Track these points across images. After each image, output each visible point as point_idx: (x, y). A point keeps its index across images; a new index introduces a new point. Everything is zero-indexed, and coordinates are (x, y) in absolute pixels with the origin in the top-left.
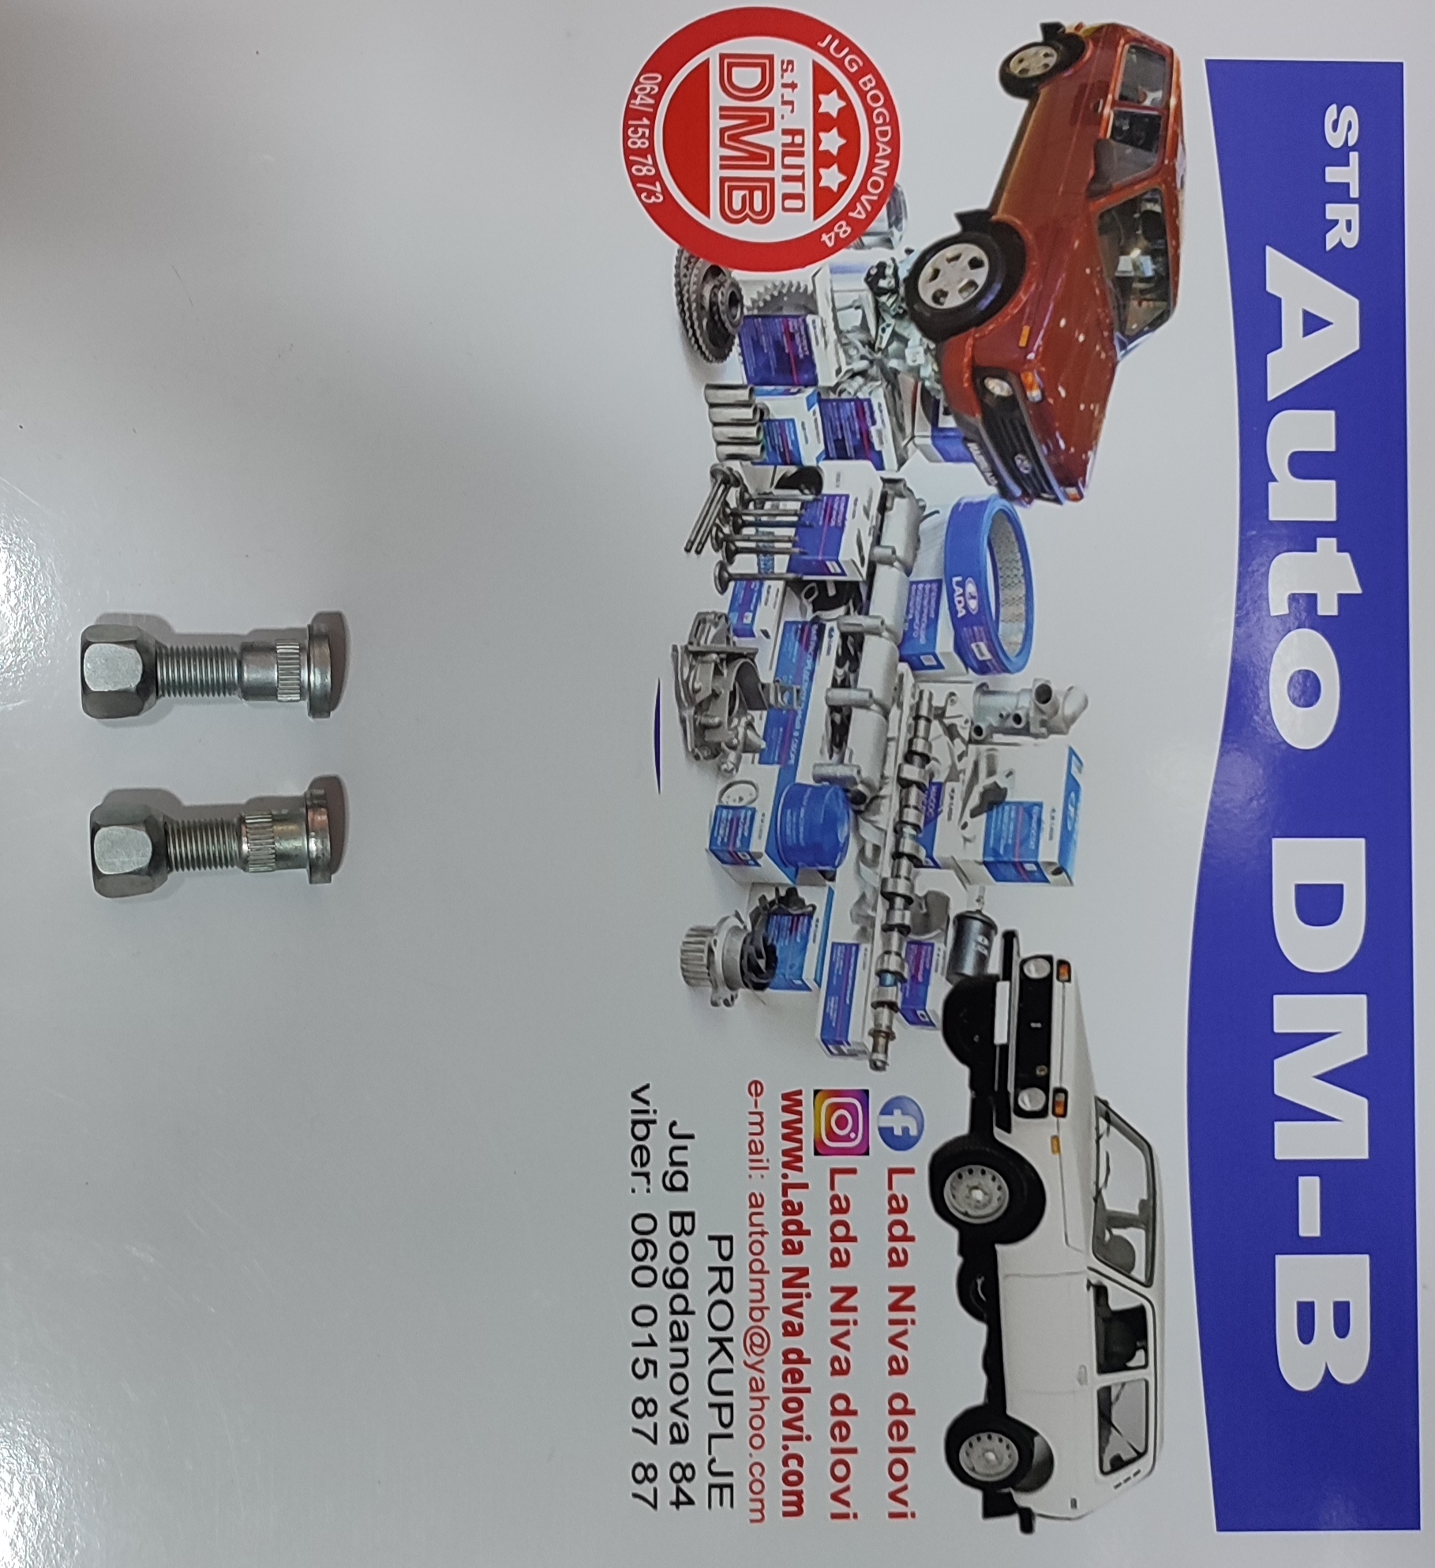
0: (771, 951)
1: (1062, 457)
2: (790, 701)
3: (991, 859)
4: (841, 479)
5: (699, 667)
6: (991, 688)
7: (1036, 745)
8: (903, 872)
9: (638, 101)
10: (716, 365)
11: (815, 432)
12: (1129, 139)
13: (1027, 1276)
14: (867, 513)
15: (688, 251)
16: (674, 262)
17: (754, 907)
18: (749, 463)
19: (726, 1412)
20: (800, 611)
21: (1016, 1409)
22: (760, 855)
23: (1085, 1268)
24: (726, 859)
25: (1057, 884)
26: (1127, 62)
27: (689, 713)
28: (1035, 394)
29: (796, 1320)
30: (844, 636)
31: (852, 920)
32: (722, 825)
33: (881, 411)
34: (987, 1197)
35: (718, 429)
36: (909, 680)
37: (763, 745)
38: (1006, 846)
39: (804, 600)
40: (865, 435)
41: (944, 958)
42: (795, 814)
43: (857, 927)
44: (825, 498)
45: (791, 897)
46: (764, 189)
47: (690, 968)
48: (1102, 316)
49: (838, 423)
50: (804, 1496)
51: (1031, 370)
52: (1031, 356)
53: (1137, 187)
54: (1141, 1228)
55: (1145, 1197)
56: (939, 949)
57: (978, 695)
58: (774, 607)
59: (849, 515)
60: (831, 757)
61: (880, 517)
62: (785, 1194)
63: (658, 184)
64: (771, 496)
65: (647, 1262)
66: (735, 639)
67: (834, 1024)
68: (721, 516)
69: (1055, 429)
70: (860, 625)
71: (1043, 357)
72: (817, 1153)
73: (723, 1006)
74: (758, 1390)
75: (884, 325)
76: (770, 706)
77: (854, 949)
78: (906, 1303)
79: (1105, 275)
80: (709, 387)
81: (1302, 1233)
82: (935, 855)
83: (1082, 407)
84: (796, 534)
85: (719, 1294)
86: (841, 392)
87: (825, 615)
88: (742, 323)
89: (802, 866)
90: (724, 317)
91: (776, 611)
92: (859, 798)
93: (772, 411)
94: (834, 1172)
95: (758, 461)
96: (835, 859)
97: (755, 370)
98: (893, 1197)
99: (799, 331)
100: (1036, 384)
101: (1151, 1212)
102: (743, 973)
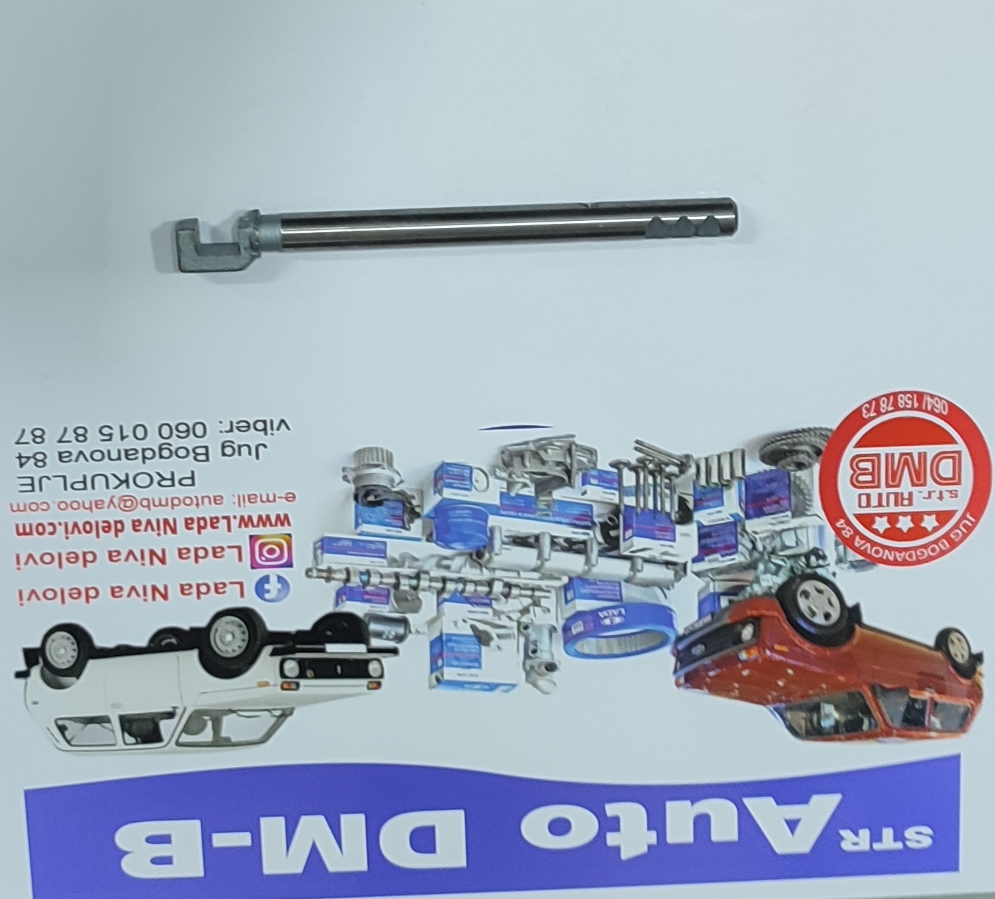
0: (379, 503)
1: (703, 673)
2: (541, 510)
3: (444, 638)
4: (686, 537)
5: (561, 452)
6: (554, 635)
7: (518, 664)
8: (434, 584)
9: (929, 399)
10: (757, 455)
11: (715, 519)
12: (909, 709)
13: (179, 670)
14: (665, 553)
16: (824, 427)
17: (407, 492)
18: (694, 477)
19: (81, 486)
20: (600, 514)
21: (93, 665)
22: (441, 494)
23: (185, 705)
24: (438, 473)
25: (430, 679)
26: (958, 705)
27: (532, 447)
28: (743, 656)
29: (142, 528)
30: (584, 542)
31: (401, 554)
32: (459, 470)
33: (730, 560)
34: (227, 643)
35: (716, 459)
36: (557, 584)
37: (513, 494)
38: (453, 647)
39: (607, 516)
40: (713, 550)
41: (379, 611)
42: (468, 516)
43: (397, 557)
44: (672, 527)
45: (414, 515)
46: (872, 481)
47: (366, 453)
48: (795, 695)
49: (721, 533)
50: (30, 536)
51: (759, 652)
52: (768, 653)
53: (878, 714)
54: (213, 738)
56: (385, 608)
57: (548, 627)
59: (662, 542)
60: (506, 537)
61: (662, 562)
62: (224, 518)
63: (875, 414)
64: (673, 494)
65: (175, 432)
66: (580, 474)
68: (660, 462)
69: (721, 668)
70: (592, 552)
71: (769, 661)
72: (251, 537)
73: (342, 475)
74: (96, 506)
75: (786, 560)
76: (537, 498)
78: (157, 595)
79: (822, 696)
80: (743, 452)
82: (446, 604)
83: (736, 685)
84: (650, 510)
85: (156, 478)
86: (742, 535)
87: (598, 530)
88: (786, 471)
89: (435, 521)
90: (789, 459)
91: (598, 498)
92: (480, 554)
93: (728, 491)
94: (239, 548)
95: (696, 485)
96: (440, 541)
97: (755, 480)
98: (225, 585)
99: (780, 507)
100: (750, 656)
101: (224, 744)
102: (365, 486)
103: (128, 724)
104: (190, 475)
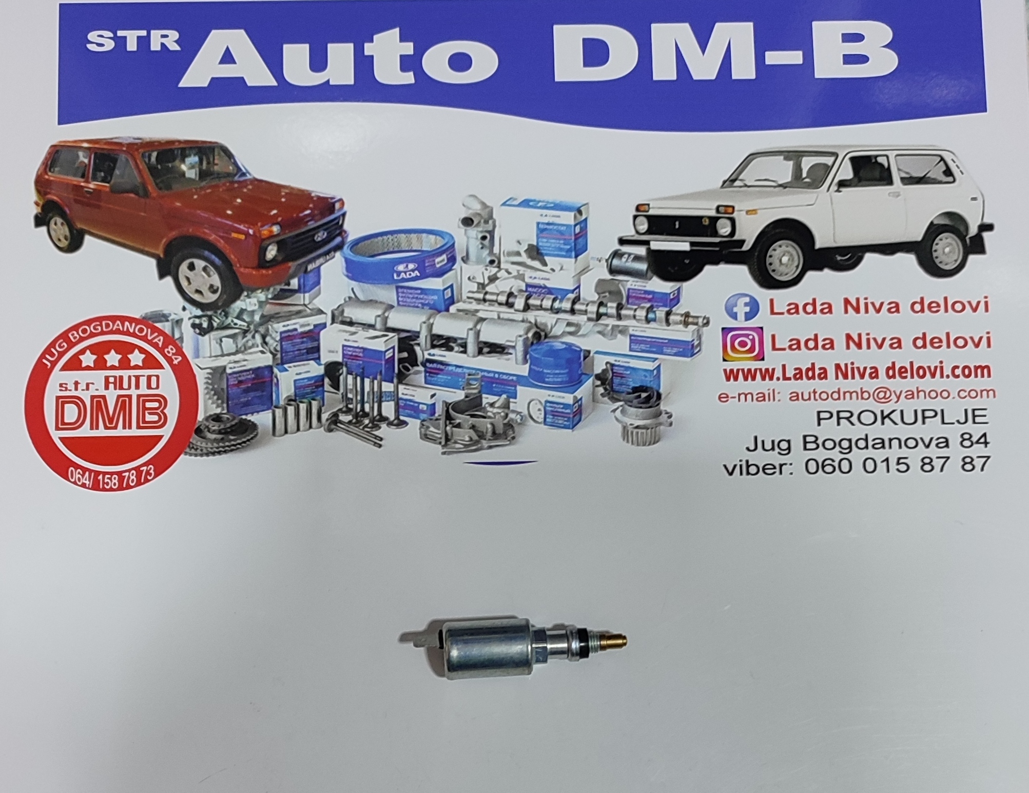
0: (636, 390)
1: (316, 212)
2: (476, 380)
3: (573, 254)
4: (333, 350)
5: (455, 438)
6: (465, 254)
7: (500, 226)
8: (583, 308)
9: (87, 482)
10: (260, 430)
11: (303, 367)
12: (110, 172)
13: (834, 230)
14: (353, 333)
15: (186, 449)
16: (193, 457)
17: (608, 401)
18: (323, 409)
19: (927, 414)
20: (418, 375)
21: (917, 235)
22: (575, 397)
23: (828, 193)
24: (578, 419)
25: (588, 212)
26: (59, 173)
27: (485, 443)
28: (276, 229)
29: (868, 371)
30: (433, 346)
31: (615, 339)
32: (557, 421)
33: (288, 325)
34: (786, 254)
35: (301, 428)
37: (504, 396)
38: (565, 244)
39: (411, 372)
40: (305, 335)
41: (637, 282)
43: (619, 336)
44: (345, 360)
45: (601, 378)
46: (144, 401)
47: (649, 440)
48: (224, 188)
49: (296, 352)
50: (977, 365)
51: (260, 231)
52: (251, 232)
53: (141, 167)
54: (801, 160)
55: (782, 157)
56: (632, 285)
57: (468, 262)
58: (416, 391)
59: (355, 345)
60: (511, 354)
61: (356, 325)
62: (789, 379)
63: (142, 469)
64: (344, 394)
65: (836, 464)
66: (437, 415)
67: (681, 350)
68: (357, 425)
69: (297, 217)
70: (426, 337)
71: (252, 224)
72: (763, 359)
73: (672, 419)
74: (913, 394)
75: (232, 324)
76: (480, 392)
77: (632, 338)
78: (854, 303)
79: (198, 186)
80: (274, 434)
81: (801, 62)
82: (572, 288)
83: (283, 200)
84: (368, 378)
85: (854, 419)
86: (276, 351)
87: (420, 359)
88: (232, 414)
89: (581, 370)
90: (228, 425)
91: (419, 390)
92: (537, 336)
93: (289, 394)
94: (774, 348)
95: (321, 402)
96: (576, 351)
97: (262, 405)
98: (789, 311)
99: (237, 377)
100: (269, 228)
101: (791, 153)
102: (650, 407)
104: (822, 422)
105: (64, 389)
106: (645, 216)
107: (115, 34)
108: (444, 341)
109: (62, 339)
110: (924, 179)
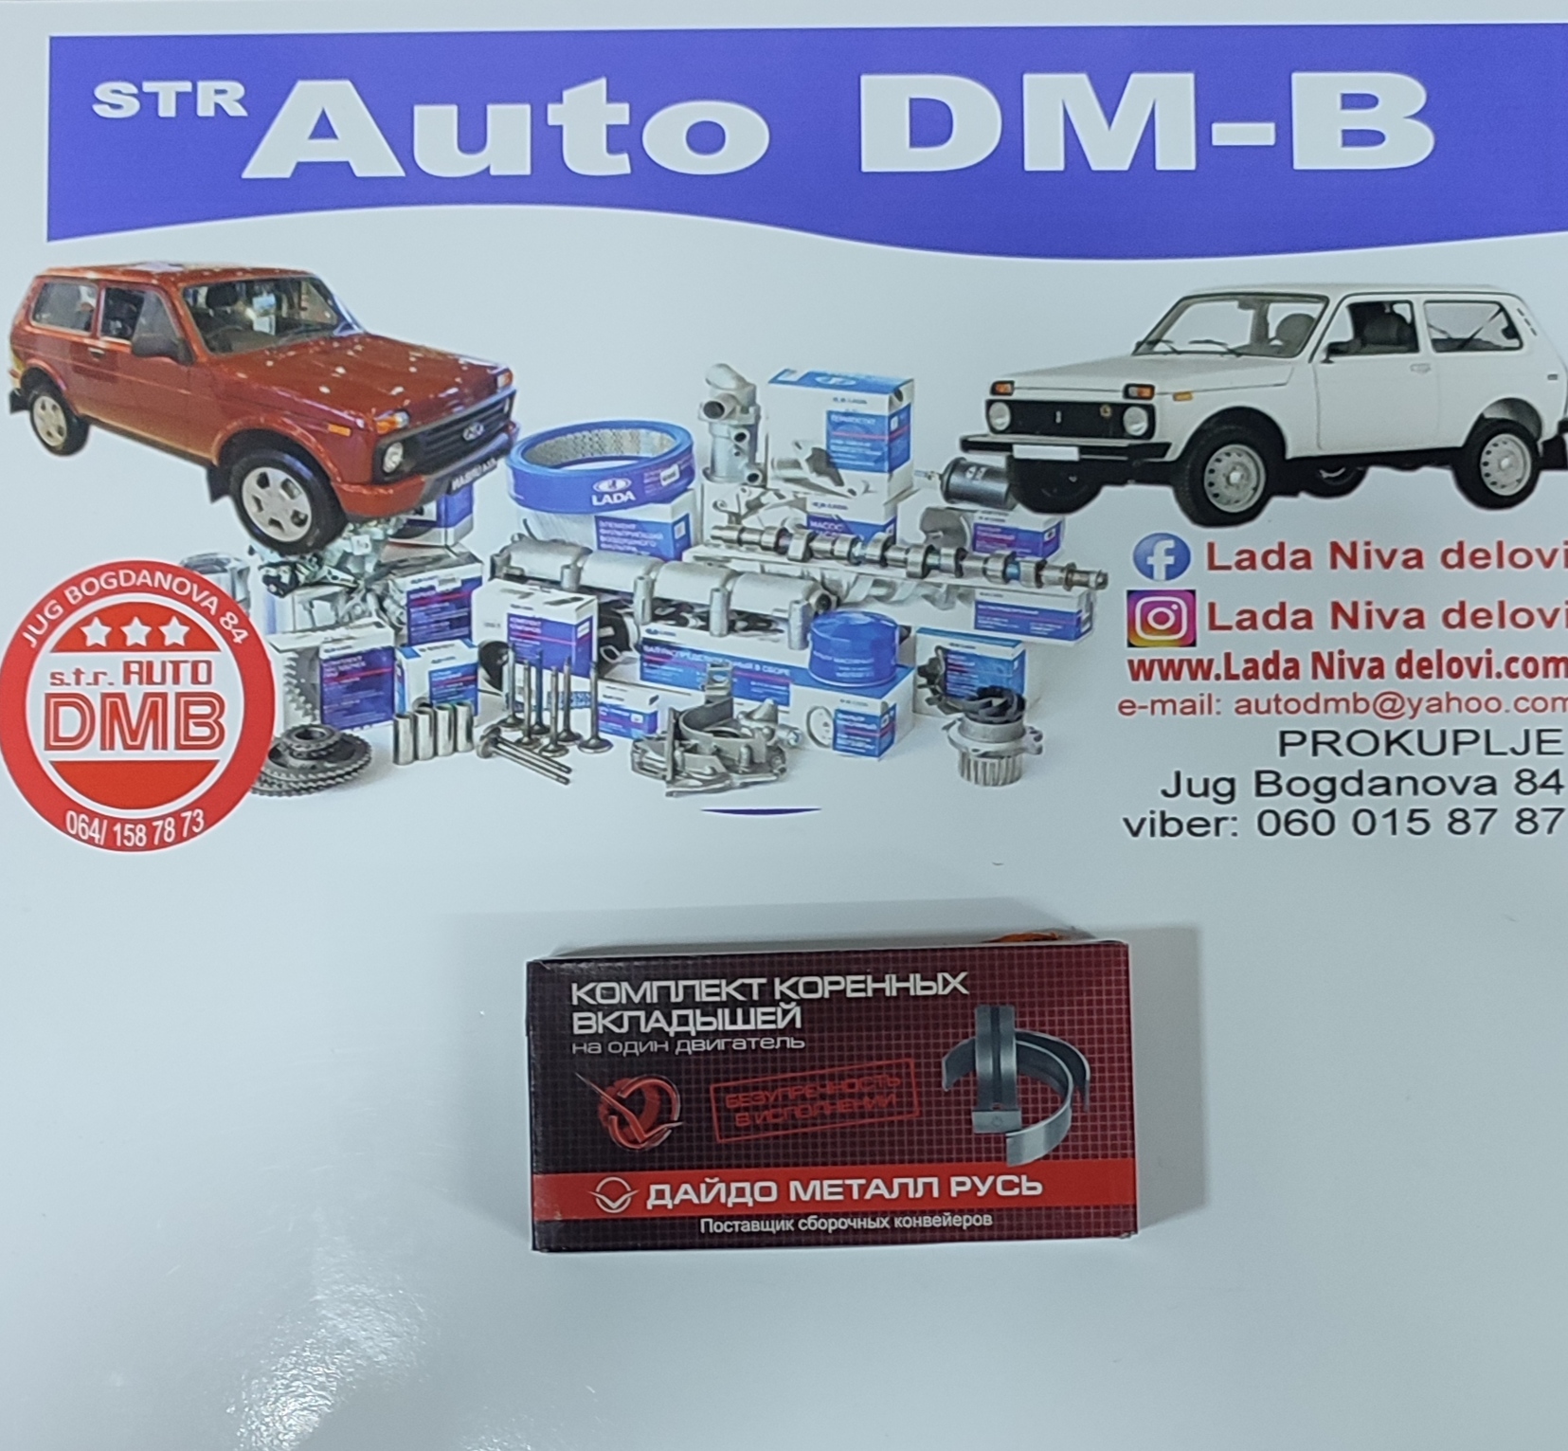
0: (983, 693)
1: (466, 391)
2: (723, 674)
3: (886, 465)
4: (491, 622)
5: (688, 769)
6: (709, 465)
7: (767, 418)
8: (901, 555)
9: (96, 836)
10: (373, 754)
11: (443, 650)
12: (131, 320)
13: (1319, 425)
14: (527, 595)
15: (253, 783)
16: (266, 797)
17: (939, 711)
18: (475, 719)
19: (1462, 737)
20: (629, 664)
21: (1456, 436)
22: (885, 704)
23: (1310, 365)
24: (889, 739)
25: (912, 395)
26: (50, 323)
27: (736, 779)
28: (400, 419)
29: (1367, 665)
30: (655, 618)
31: (952, 607)
32: (854, 744)
33: (420, 581)
34: (1238, 467)
35: (441, 751)
37: (769, 701)
38: (872, 449)
39: (618, 660)
40: (445, 597)
41: (990, 513)
42: (841, 668)
43: (959, 603)
44: (512, 639)
45: (928, 672)
46: (188, 704)
47: (1003, 775)
48: (317, 349)
49: (433, 626)
50: (1549, 656)
51: (374, 423)
52: (360, 423)
53: (181, 312)
54: (1268, 307)
55: (1235, 304)
56: (981, 518)
57: (715, 478)
58: (626, 690)
59: (529, 614)
60: (781, 631)
61: (531, 581)
62: (1236, 677)
63: (184, 815)
64: (510, 695)
65: (1309, 820)
66: (659, 731)
67: (1059, 627)
68: (531, 747)
69: (436, 397)
70: (644, 602)
71: (361, 410)
72: (1193, 644)
73: (1042, 742)
74: (1440, 704)
75: (329, 577)
76: (729, 694)
78: (1348, 550)
79: (273, 345)
80: (396, 760)
82: (883, 523)
83: (413, 370)
84: (549, 668)
85: (1341, 745)
86: (401, 623)
87: (633, 639)
88: (328, 726)
89: (895, 660)
90: (323, 745)
91: (631, 689)
92: (824, 601)
93: (420, 694)
94: (1213, 626)
95: (473, 708)
96: (888, 627)
97: (378, 712)
98: (1239, 565)
99: (336, 666)
100: (389, 418)
101: (1250, 297)
102: (1007, 722)
103: (1405, 338)
105: (58, 682)
106: (1007, 402)
107: (140, 88)
108: (672, 610)
109: (54, 598)
110: (1470, 344)
